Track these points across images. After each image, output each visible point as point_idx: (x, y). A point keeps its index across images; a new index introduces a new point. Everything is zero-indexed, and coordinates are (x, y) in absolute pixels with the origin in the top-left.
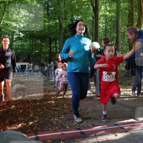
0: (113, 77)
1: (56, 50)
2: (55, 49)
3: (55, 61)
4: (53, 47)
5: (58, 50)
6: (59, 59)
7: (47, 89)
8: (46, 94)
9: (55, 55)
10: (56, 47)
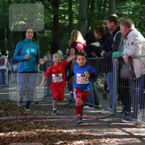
0: (60, 78)
1: (71, 19)
2: (67, 18)
3: (68, 50)
4: (64, 12)
5: (75, 21)
6: (79, 45)
7: (45, 119)
8: (44, 133)
9: (68, 33)
10: (70, 13)
